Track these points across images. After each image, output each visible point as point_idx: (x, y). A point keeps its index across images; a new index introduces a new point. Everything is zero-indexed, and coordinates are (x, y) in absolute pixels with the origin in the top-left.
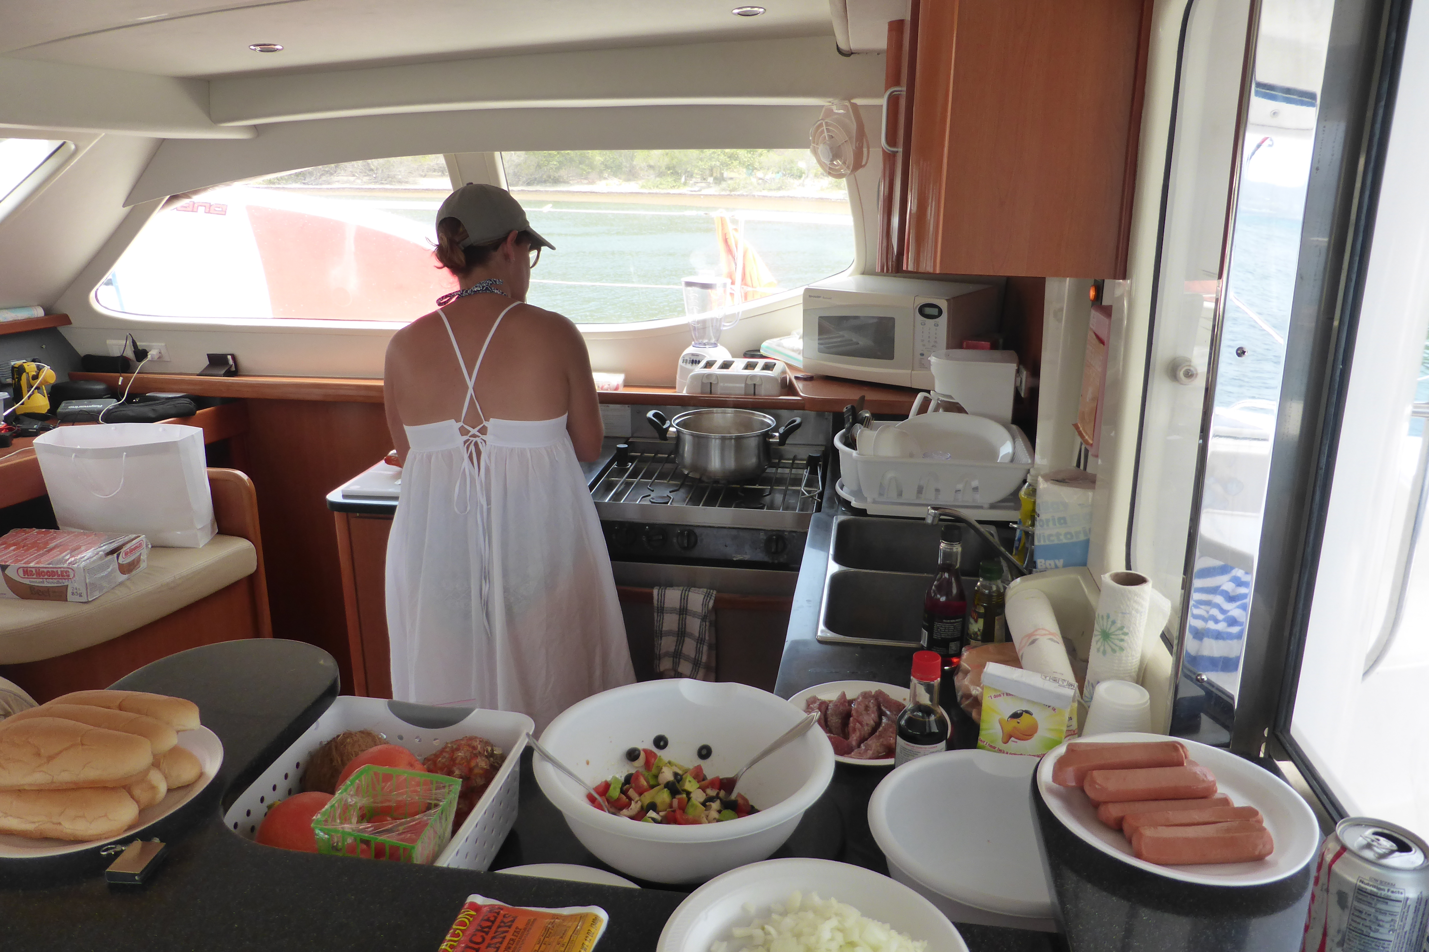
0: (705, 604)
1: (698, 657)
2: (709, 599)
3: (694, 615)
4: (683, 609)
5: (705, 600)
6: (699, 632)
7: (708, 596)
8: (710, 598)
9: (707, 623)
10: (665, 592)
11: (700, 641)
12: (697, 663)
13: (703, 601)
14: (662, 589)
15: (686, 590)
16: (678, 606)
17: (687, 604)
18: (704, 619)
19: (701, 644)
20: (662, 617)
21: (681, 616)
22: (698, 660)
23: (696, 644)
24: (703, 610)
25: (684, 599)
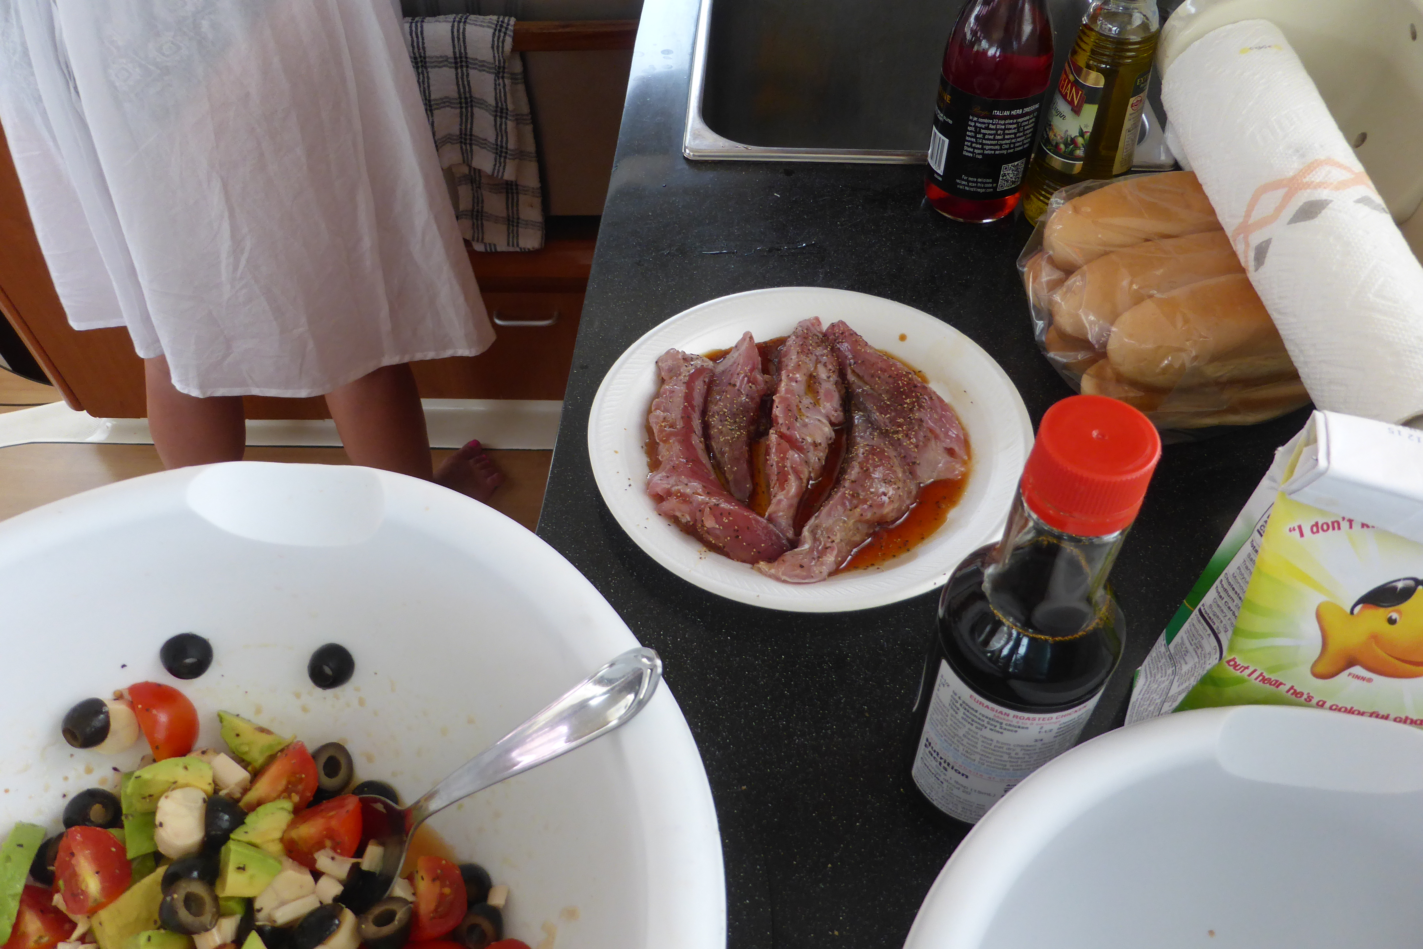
0: (496, 46)
1: (502, 141)
2: (502, 35)
3: (482, 66)
4: (461, 57)
5: (496, 39)
6: (496, 99)
7: (500, 31)
8: (505, 34)
9: (507, 81)
10: (422, 27)
11: (500, 112)
12: (501, 152)
13: (493, 41)
14: (417, 22)
15: (459, 22)
16: (450, 53)
17: (465, 48)
18: (500, 72)
19: (501, 117)
20: (426, 75)
21: (459, 70)
22: (502, 147)
23: (492, 118)
24: (494, 56)
25: (458, 38)
